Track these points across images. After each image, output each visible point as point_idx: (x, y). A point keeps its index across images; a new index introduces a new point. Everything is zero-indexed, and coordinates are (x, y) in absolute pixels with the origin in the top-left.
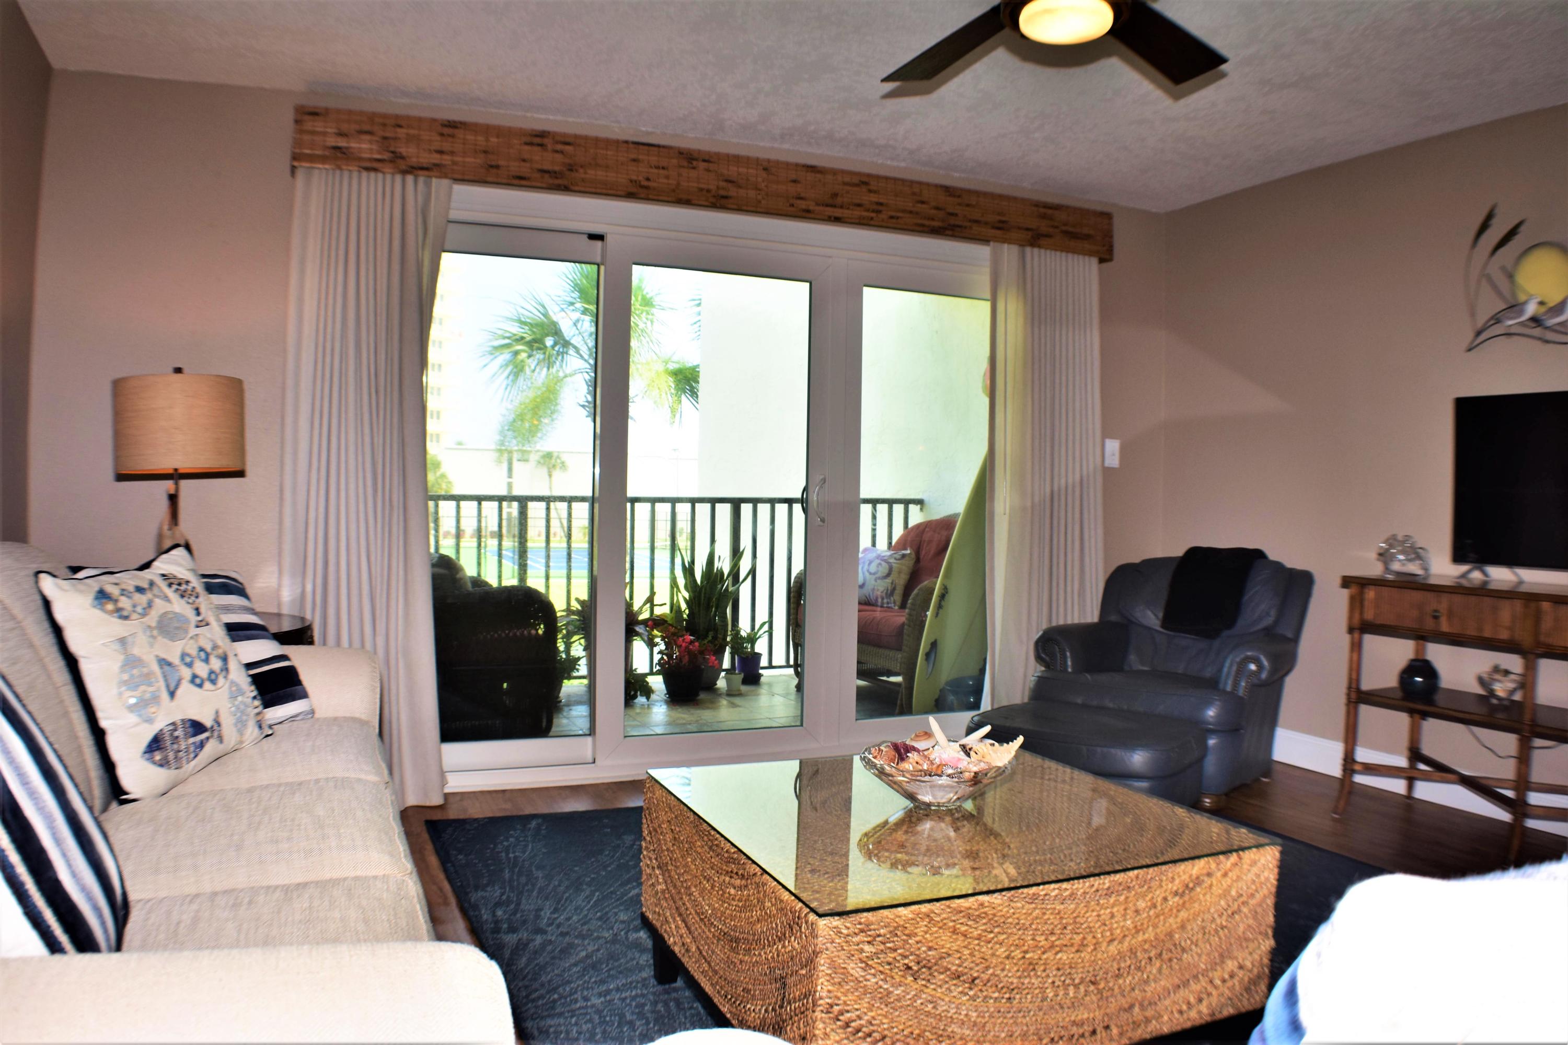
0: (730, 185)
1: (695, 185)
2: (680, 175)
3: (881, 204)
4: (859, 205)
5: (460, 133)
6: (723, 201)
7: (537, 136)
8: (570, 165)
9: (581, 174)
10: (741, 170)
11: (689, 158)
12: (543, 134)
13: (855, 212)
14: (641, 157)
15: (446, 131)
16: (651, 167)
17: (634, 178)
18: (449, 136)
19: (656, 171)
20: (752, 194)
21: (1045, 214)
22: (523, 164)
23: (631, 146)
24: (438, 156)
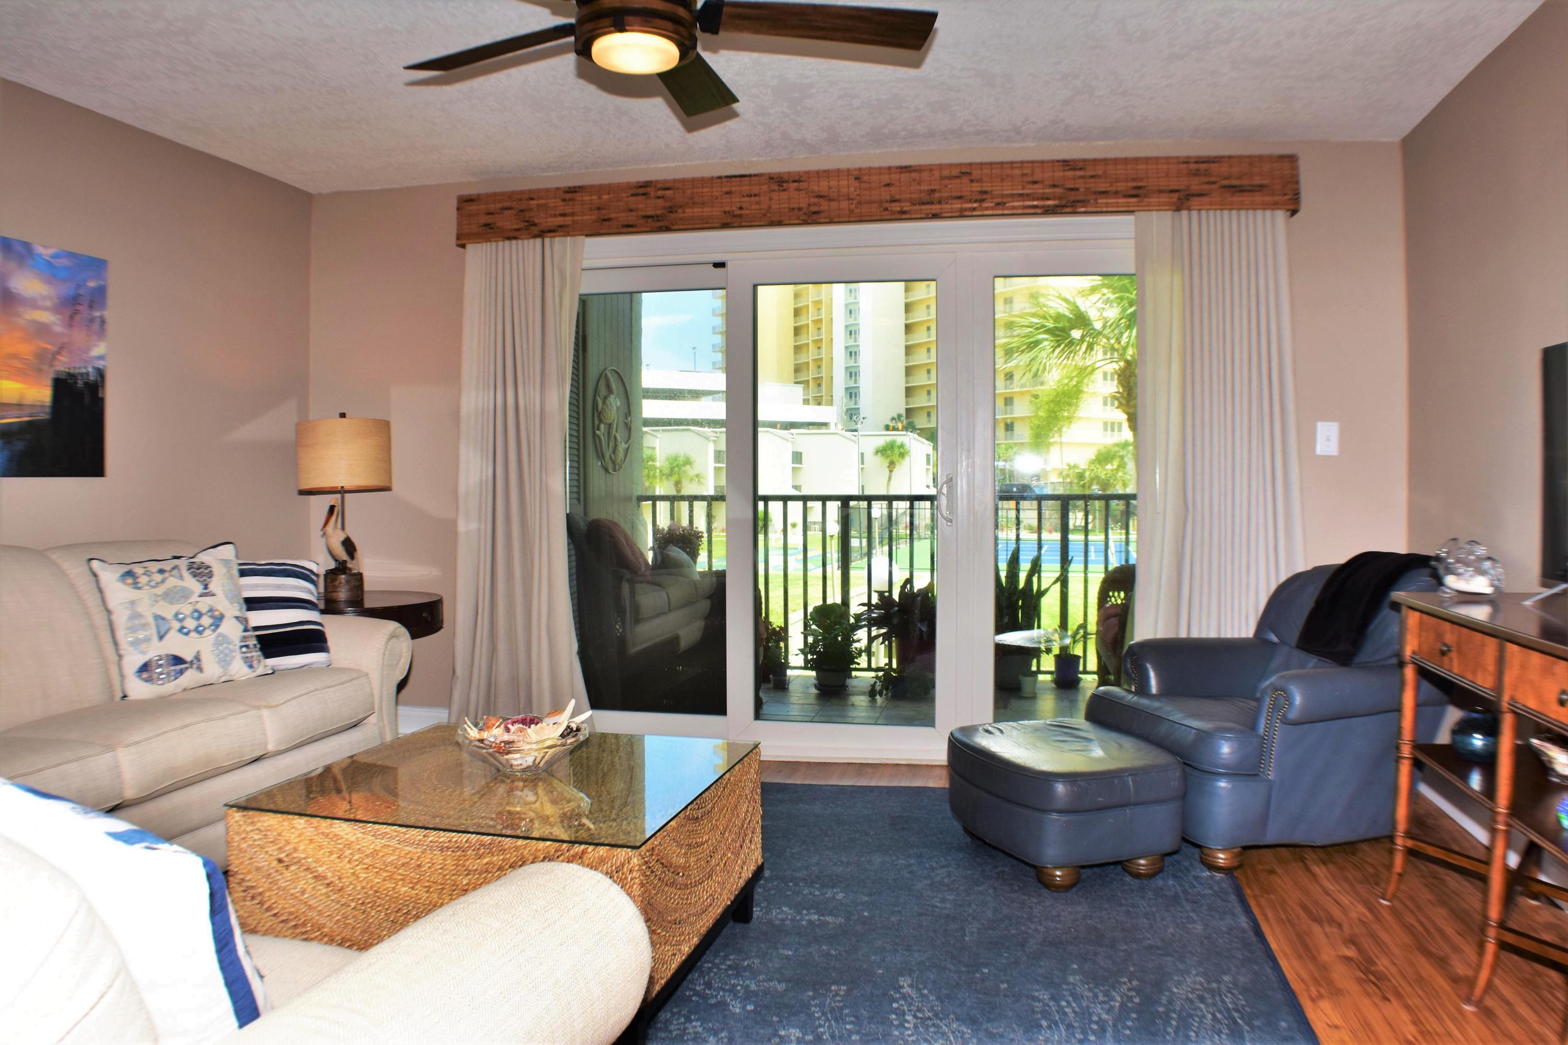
0: (821, 200)
1: (786, 205)
2: (771, 199)
3: (985, 192)
4: (960, 198)
5: (578, 196)
6: (815, 217)
7: (641, 187)
8: (671, 207)
9: (680, 214)
10: (831, 183)
11: (779, 181)
12: (646, 185)
13: (954, 206)
14: (733, 189)
15: (567, 196)
16: (743, 196)
17: (728, 209)
18: (570, 200)
19: (747, 199)
20: (844, 204)
21: (1198, 170)
22: (630, 213)
23: (724, 180)
24: (561, 219)
